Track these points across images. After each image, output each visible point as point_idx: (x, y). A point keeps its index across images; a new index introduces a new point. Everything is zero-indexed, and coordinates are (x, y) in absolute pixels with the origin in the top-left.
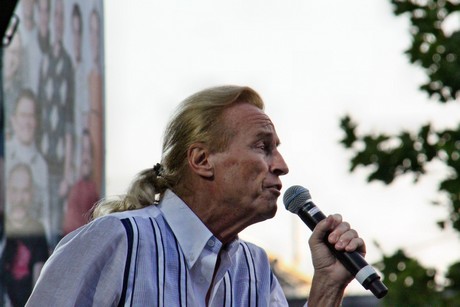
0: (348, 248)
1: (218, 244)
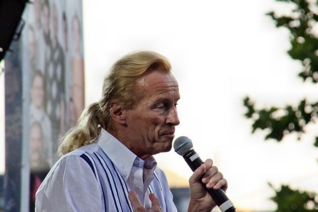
0: (215, 187)
1: (141, 161)
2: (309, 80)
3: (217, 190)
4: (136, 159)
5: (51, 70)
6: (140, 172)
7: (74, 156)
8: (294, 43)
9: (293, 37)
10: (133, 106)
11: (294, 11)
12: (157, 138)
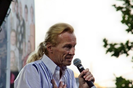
1: (59, 68)
2: (130, 32)
3: (90, 81)
4: (57, 67)
5: (19, 29)
6: (58, 72)
7: (30, 65)
8: (124, 18)
9: (123, 15)
10: (56, 46)
11: (124, 4)
12: (64, 60)
